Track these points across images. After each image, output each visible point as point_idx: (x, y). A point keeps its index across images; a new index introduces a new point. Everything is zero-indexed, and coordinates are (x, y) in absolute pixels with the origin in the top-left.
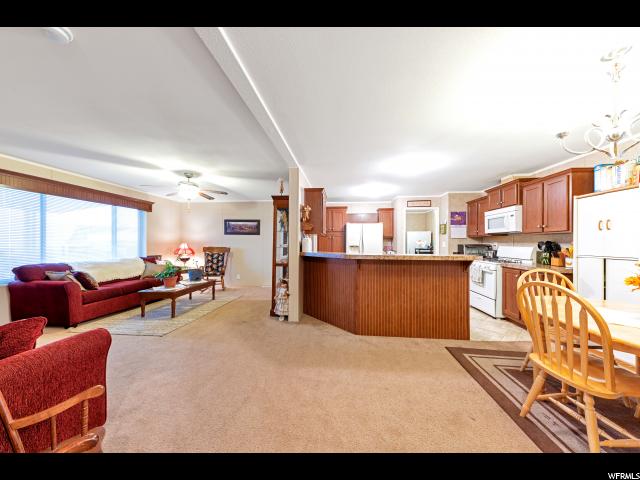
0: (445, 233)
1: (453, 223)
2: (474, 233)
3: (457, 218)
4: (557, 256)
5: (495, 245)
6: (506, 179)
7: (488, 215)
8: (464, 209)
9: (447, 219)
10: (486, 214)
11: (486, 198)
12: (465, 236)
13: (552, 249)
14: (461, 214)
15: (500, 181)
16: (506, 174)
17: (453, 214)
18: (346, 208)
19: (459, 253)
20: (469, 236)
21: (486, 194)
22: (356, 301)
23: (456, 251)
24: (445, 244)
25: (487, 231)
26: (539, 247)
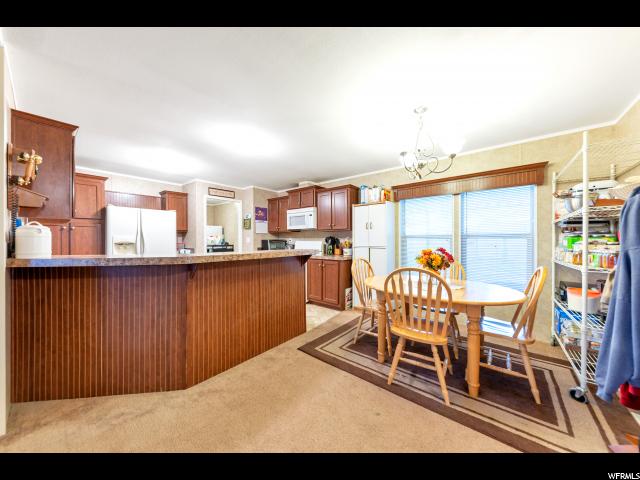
0: (250, 228)
1: (257, 218)
2: (275, 229)
3: (261, 214)
4: (338, 247)
5: (290, 240)
6: (303, 184)
7: (291, 213)
8: (265, 205)
9: (251, 215)
10: (288, 212)
11: (286, 198)
12: (266, 232)
13: (334, 242)
14: (263, 210)
15: (297, 185)
16: (303, 179)
17: (257, 209)
18: (105, 179)
19: (262, 249)
20: (270, 232)
21: (287, 194)
22: (184, 335)
23: (260, 246)
24: (249, 240)
25: (289, 228)
26: (327, 241)
